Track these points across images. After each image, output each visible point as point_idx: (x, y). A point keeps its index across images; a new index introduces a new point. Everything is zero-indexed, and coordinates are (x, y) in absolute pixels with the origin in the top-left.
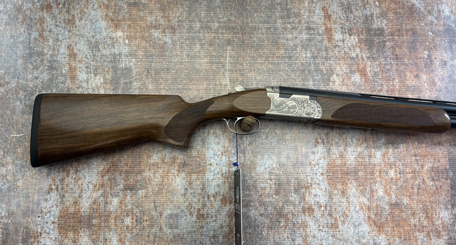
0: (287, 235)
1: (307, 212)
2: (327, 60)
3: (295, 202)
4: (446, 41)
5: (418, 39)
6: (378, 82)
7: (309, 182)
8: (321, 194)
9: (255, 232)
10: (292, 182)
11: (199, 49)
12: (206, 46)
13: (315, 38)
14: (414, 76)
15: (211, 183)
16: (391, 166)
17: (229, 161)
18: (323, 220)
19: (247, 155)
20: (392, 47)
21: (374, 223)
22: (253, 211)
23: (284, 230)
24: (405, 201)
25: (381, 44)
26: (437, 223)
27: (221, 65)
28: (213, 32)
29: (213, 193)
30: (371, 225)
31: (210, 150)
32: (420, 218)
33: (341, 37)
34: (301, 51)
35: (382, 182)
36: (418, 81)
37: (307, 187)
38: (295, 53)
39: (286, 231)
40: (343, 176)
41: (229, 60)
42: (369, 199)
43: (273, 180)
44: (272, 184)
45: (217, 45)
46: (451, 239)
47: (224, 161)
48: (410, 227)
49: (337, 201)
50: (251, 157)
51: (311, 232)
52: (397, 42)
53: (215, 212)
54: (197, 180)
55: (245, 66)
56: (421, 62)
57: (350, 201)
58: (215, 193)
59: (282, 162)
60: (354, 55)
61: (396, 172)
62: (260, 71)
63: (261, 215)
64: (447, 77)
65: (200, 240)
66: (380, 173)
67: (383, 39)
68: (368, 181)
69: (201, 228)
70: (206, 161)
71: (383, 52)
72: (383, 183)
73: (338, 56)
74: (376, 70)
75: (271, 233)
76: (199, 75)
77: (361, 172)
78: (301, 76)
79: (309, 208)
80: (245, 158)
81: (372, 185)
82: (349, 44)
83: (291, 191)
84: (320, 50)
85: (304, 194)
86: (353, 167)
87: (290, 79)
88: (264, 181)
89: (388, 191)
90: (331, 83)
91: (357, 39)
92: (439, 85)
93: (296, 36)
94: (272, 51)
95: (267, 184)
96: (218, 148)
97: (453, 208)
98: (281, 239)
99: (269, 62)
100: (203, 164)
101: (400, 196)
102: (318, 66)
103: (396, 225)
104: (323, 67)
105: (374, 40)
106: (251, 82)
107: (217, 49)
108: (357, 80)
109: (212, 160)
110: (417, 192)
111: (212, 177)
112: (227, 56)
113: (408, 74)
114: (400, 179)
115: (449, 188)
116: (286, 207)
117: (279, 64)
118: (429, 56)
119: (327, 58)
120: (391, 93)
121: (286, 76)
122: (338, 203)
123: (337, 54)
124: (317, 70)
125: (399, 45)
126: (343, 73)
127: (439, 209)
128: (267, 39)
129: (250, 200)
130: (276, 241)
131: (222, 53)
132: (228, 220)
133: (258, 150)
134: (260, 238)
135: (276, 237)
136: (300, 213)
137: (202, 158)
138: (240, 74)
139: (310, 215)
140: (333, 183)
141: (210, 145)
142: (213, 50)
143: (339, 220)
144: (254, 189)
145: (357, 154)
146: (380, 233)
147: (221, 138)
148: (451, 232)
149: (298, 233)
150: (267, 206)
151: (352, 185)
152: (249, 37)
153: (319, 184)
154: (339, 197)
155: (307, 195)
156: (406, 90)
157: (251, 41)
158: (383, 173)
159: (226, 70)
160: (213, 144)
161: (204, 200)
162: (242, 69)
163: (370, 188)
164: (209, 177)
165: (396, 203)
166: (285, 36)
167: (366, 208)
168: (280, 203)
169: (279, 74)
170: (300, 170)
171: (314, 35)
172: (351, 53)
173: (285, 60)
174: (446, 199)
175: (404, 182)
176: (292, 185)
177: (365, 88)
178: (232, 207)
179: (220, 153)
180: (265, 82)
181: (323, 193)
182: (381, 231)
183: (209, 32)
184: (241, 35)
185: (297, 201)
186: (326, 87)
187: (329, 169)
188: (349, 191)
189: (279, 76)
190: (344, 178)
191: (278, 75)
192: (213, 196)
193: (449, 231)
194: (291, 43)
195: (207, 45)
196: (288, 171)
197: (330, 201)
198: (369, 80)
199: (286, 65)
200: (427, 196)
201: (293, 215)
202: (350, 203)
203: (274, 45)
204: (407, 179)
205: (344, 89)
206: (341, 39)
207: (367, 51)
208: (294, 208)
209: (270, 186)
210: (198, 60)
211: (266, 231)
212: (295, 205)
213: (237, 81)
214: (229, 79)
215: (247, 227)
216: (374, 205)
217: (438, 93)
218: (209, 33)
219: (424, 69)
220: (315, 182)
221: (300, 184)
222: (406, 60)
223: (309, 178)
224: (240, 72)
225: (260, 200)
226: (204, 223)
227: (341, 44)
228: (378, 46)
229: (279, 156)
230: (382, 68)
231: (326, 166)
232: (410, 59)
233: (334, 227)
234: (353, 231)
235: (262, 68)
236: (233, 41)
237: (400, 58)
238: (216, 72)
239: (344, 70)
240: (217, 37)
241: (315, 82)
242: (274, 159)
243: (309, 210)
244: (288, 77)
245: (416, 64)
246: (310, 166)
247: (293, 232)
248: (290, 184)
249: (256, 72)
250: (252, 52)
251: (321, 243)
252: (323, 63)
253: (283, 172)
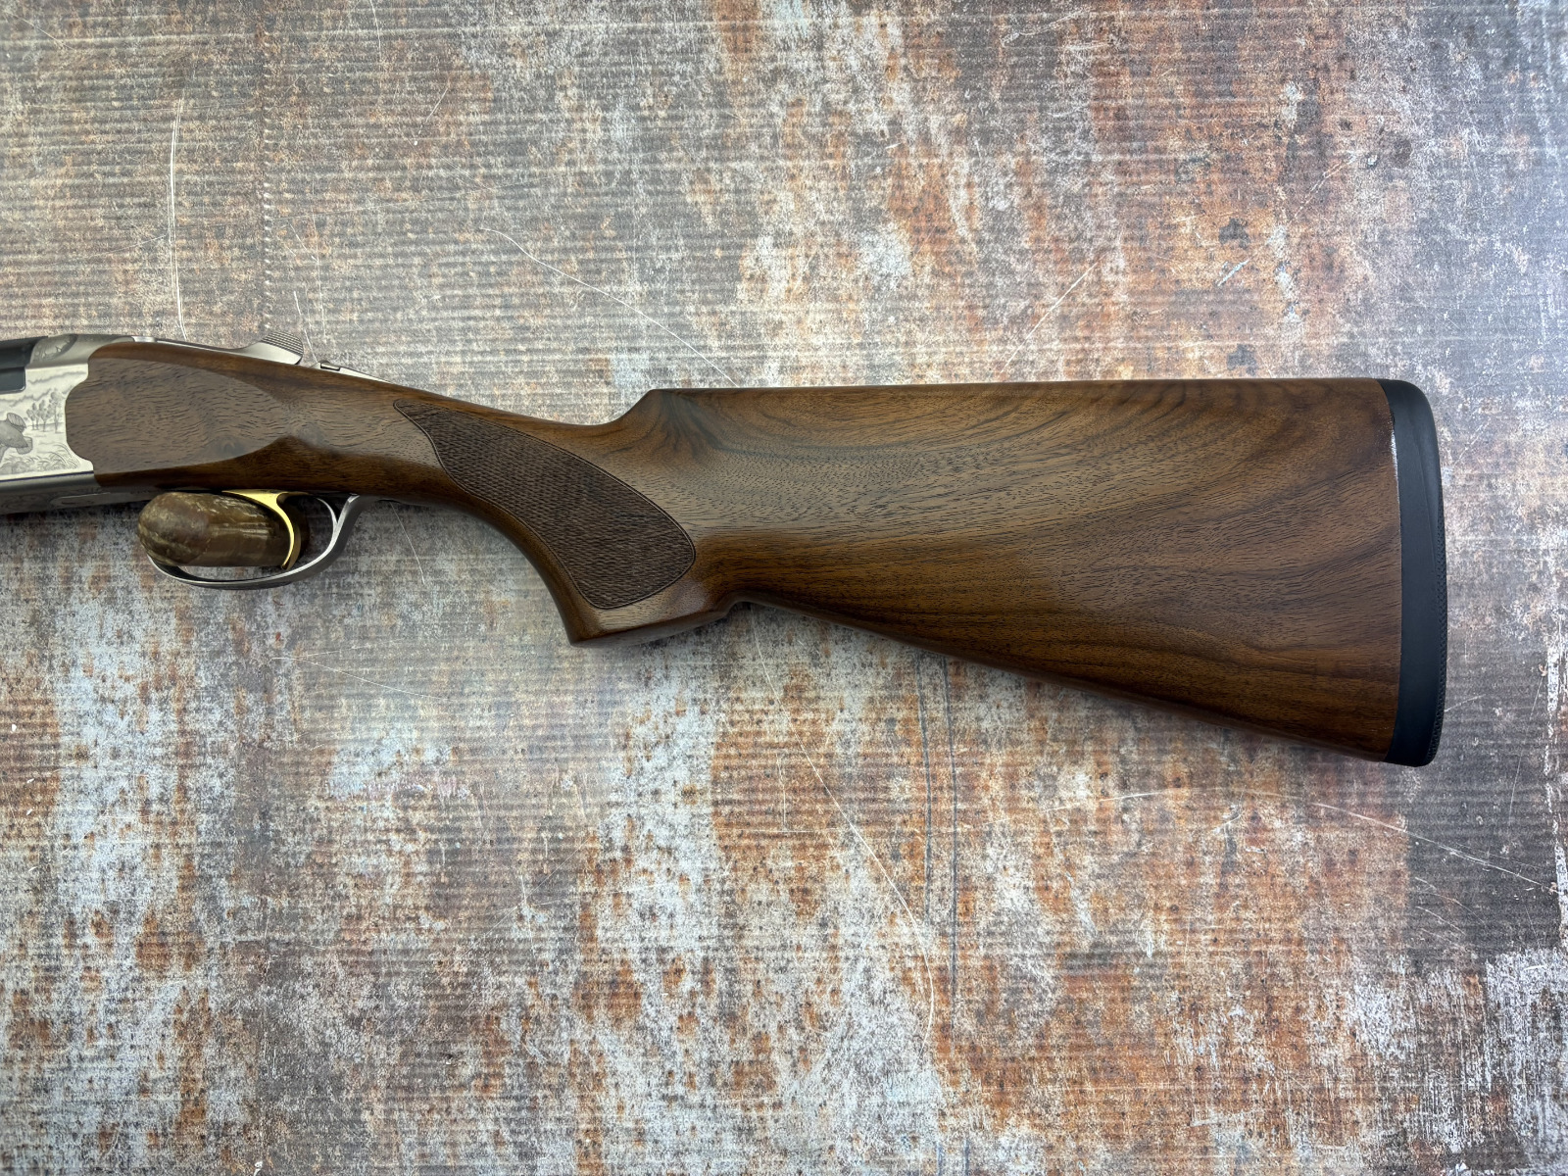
0: (491, 1127)
1: (602, 1001)
2: (725, 153)
3: (540, 950)
4: (1413, 23)
5: (1245, 17)
6: (1012, 273)
7: (619, 843)
8: (678, 903)
9: (323, 1111)
10: (525, 844)
11: (19, 117)
12: (57, 103)
13: (655, 31)
14: (1217, 231)
15: (83, 853)
16: (1074, 742)
17: (183, 733)
18: (690, 1044)
19: (279, 698)
20: (1099, 69)
21: (972, 1060)
22: (313, 1002)
23: (479, 1099)
24: (1149, 937)
25: (1032, 53)
26: (1325, 1057)
27: (136, 200)
28: (95, 25)
29: (99, 907)
30: (954, 1071)
31: (77, 673)
32: (1227, 1029)
33: (804, 22)
34: (580, 109)
35: (1023, 833)
36: (1243, 258)
37: (606, 868)
38: (542, 123)
39: (490, 1104)
40: (803, 802)
41: (180, 172)
42: (949, 930)
43: (422, 835)
44: (417, 853)
45: (113, 94)
46: (1402, 1145)
47: (155, 733)
48: (1174, 1080)
49: (767, 942)
50: (303, 708)
51: (621, 1108)
52: (1125, 41)
53: (109, 1011)
54: (9, 838)
55: (269, 202)
56: (1263, 148)
57: (840, 941)
58: (104, 909)
59: (468, 735)
60: (876, 121)
61: (1104, 775)
62: (349, 231)
63: (354, 1022)
64: (1410, 232)
65: (31, 1153)
66: (1013, 787)
67: (1043, 22)
68: (943, 829)
69: (36, 1090)
70: (56, 735)
71: (1041, 99)
72: (1028, 839)
73: (787, 130)
74: (1001, 205)
75: (405, 1115)
76: (17, 263)
77: (905, 777)
78: (575, 250)
79: (613, 984)
80: (269, 713)
81: (966, 852)
82: (854, 62)
83: (518, 892)
84: (685, 99)
85: (585, 906)
86: (858, 755)
87: (515, 270)
88: (370, 837)
89: (1055, 885)
90: (743, 286)
91: (894, 31)
92: (1360, 278)
93: (550, 28)
94: (417, 113)
95: (390, 853)
96: (122, 665)
97: (1418, 973)
98: (461, 1149)
99: (402, 179)
100: (38, 752)
101: (1122, 909)
102: (671, 193)
103: (1093, 1070)
104: (701, 198)
105: (995, 35)
106: (300, 290)
107: (117, 115)
108: (892, 262)
109: (90, 732)
110: (1216, 889)
111: (88, 825)
112: (167, 151)
113: (1186, 221)
114: (1126, 817)
115: (1401, 865)
116: (491, 980)
117: (457, 188)
118: (1311, 115)
119: (721, 147)
120: (1086, 333)
121: (496, 252)
122: (773, 955)
123: (779, 121)
124: (664, 217)
125: (1137, 57)
126: (811, 225)
127: (1336, 982)
128: (391, 47)
129: (299, 942)
130: (433, 1162)
131: (145, 136)
132: (179, 1052)
133: (338, 670)
134: (345, 1145)
135: (435, 1139)
136: (564, 1011)
137: (37, 720)
138: (242, 247)
139: (618, 1021)
140: (745, 842)
141: (76, 648)
142: (94, 120)
143: (777, 1045)
144: (320, 884)
145: (880, 682)
146: (1004, 1116)
147: (137, 606)
148: (1402, 1107)
149: (551, 1114)
150: (389, 974)
151: (852, 851)
152: (292, 39)
153: (669, 851)
154: (779, 921)
155: (604, 910)
156: (1170, 316)
157: (302, 61)
158: (1030, 787)
159: (162, 230)
160: (92, 640)
161: (48, 946)
162: (252, 221)
163: (954, 867)
164: (75, 821)
165: (1098, 951)
166: (493, 28)
167: (926, 980)
168: (457, 958)
169: (456, 242)
170: (566, 777)
171: (649, 16)
172: (860, 112)
173: (488, 166)
174: (1381, 922)
175: (1144, 832)
176: (524, 856)
177: (938, 309)
178: (200, 982)
179: (131, 689)
180: (380, 289)
181: (692, 898)
182: (1009, 1104)
183: (71, 26)
184: (247, 31)
185: (549, 945)
186: (718, 308)
187: (727, 768)
188: (833, 886)
189: (456, 253)
190: (811, 813)
191: (452, 248)
192: (97, 925)
193: (1395, 1101)
194: (522, 69)
195: (60, 96)
196: (501, 783)
197: (729, 943)
198: (961, 261)
199: (494, 191)
200: (1273, 909)
201: (528, 1018)
202: (841, 954)
203: (428, 79)
204: (1164, 818)
205: (819, 317)
206: (807, 33)
207: (953, 95)
208: (530, 984)
209: (407, 864)
210: (15, 178)
211: (379, 1107)
212: (535, 969)
213: (224, 291)
214: (183, 281)
215: (280, 1088)
216: (975, 963)
217: (1356, 323)
218: (75, 31)
219: (1279, 189)
220: (650, 837)
221: (566, 851)
222: (1174, 143)
223: (617, 816)
224: (244, 237)
225: (350, 943)
226: (52, 1065)
227: (802, 61)
228: (1013, 66)
229: (455, 700)
230: (1035, 191)
231: (712, 752)
232: (1197, 135)
233: (747, 1080)
234: (852, 1103)
235: (364, 212)
236: (205, 67)
237: (1142, 128)
238: (106, 245)
239: (820, 207)
240: (113, 52)
241: (652, 280)
242: (426, 719)
243: (615, 995)
244: (504, 258)
245: (1232, 165)
246: (621, 754)
247: (524, 1113)
248: (510, 851)
249: (332, 235)
250: (306, 127)
251: (676, 1170)
252: (702, 176)
253: (474, 786)
